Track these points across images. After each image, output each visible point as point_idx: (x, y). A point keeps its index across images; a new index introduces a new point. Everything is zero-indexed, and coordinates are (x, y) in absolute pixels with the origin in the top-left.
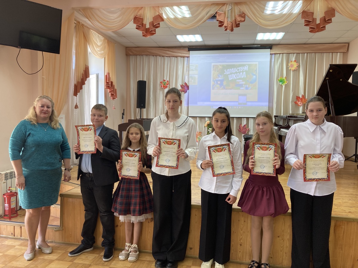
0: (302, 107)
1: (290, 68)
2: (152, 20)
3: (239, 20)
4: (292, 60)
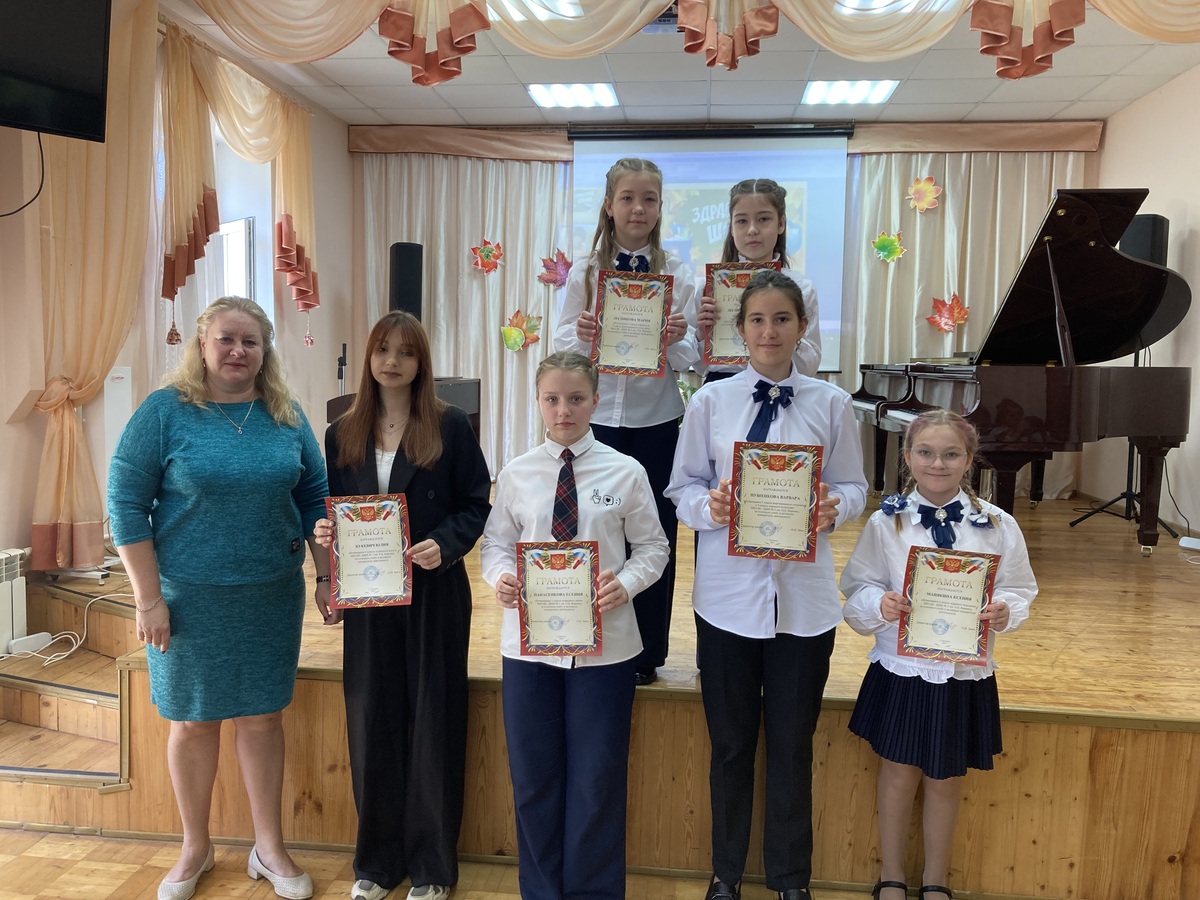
0: (951, 334)
1: (912, 204)
2: (447, 24)
3: (758, 29)
4: (918, 176)
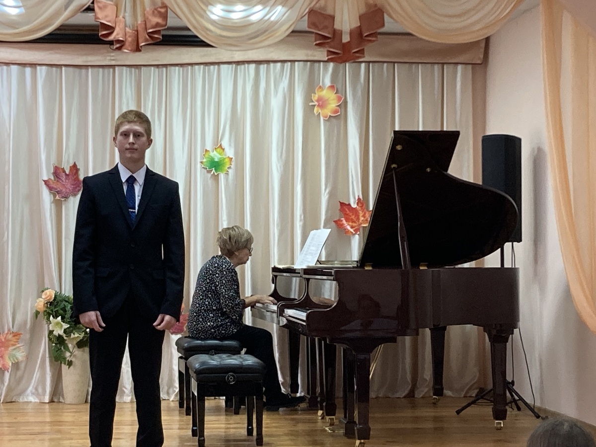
0: (357, 236)
1: (316, 110)
3: (154, 22)
4: (321, 84)
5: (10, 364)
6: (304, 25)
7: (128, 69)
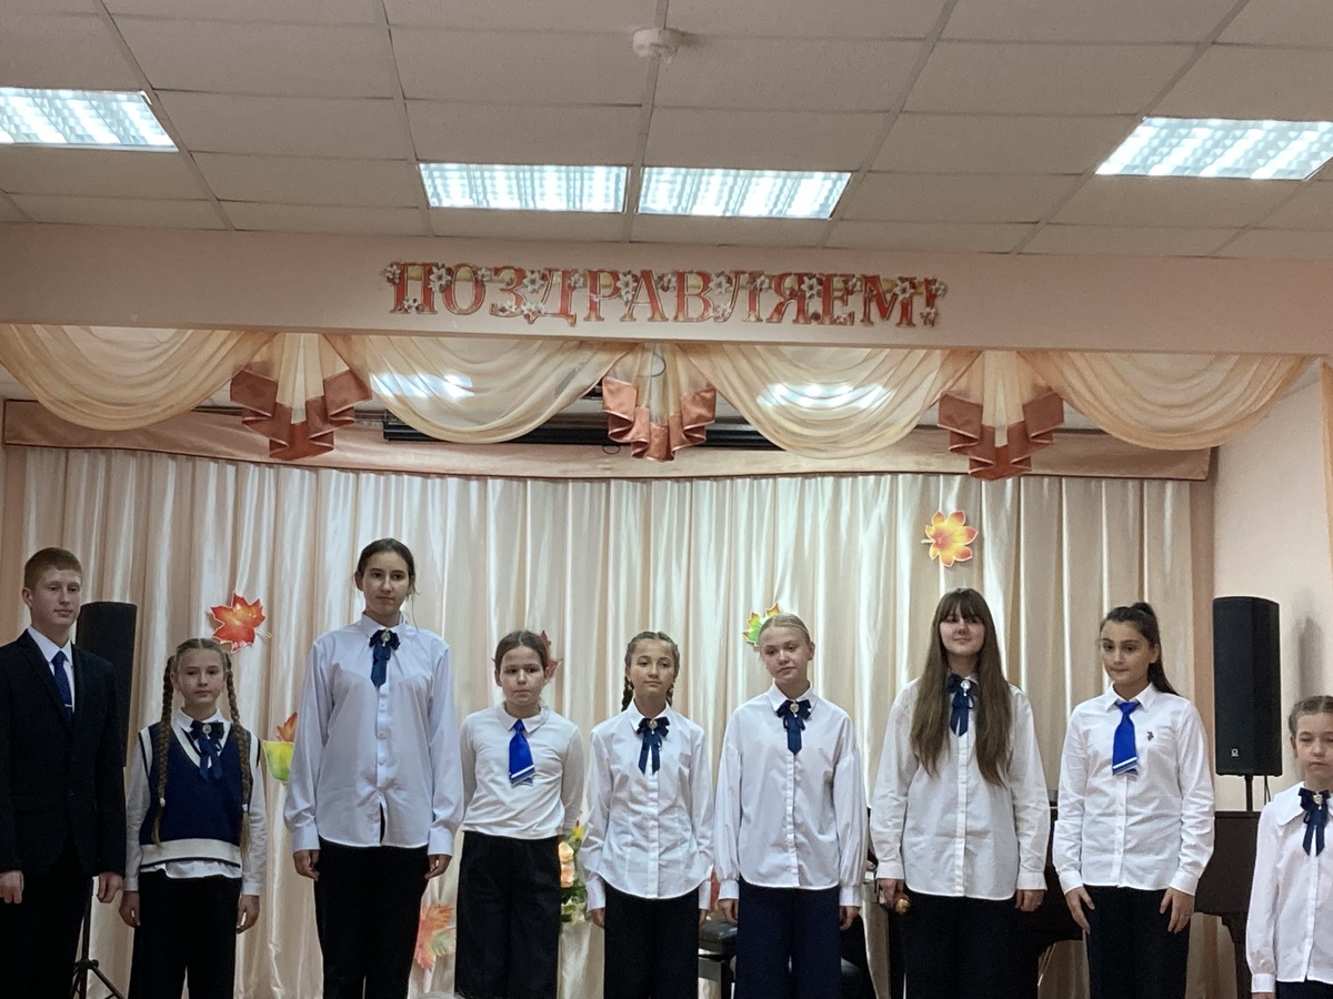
1: (932, 552)
2: (320, 392)
3: (696, 413)
4: (940, 510)
5: (434, 958)
6: (933, 417)
7: (631, 483)
